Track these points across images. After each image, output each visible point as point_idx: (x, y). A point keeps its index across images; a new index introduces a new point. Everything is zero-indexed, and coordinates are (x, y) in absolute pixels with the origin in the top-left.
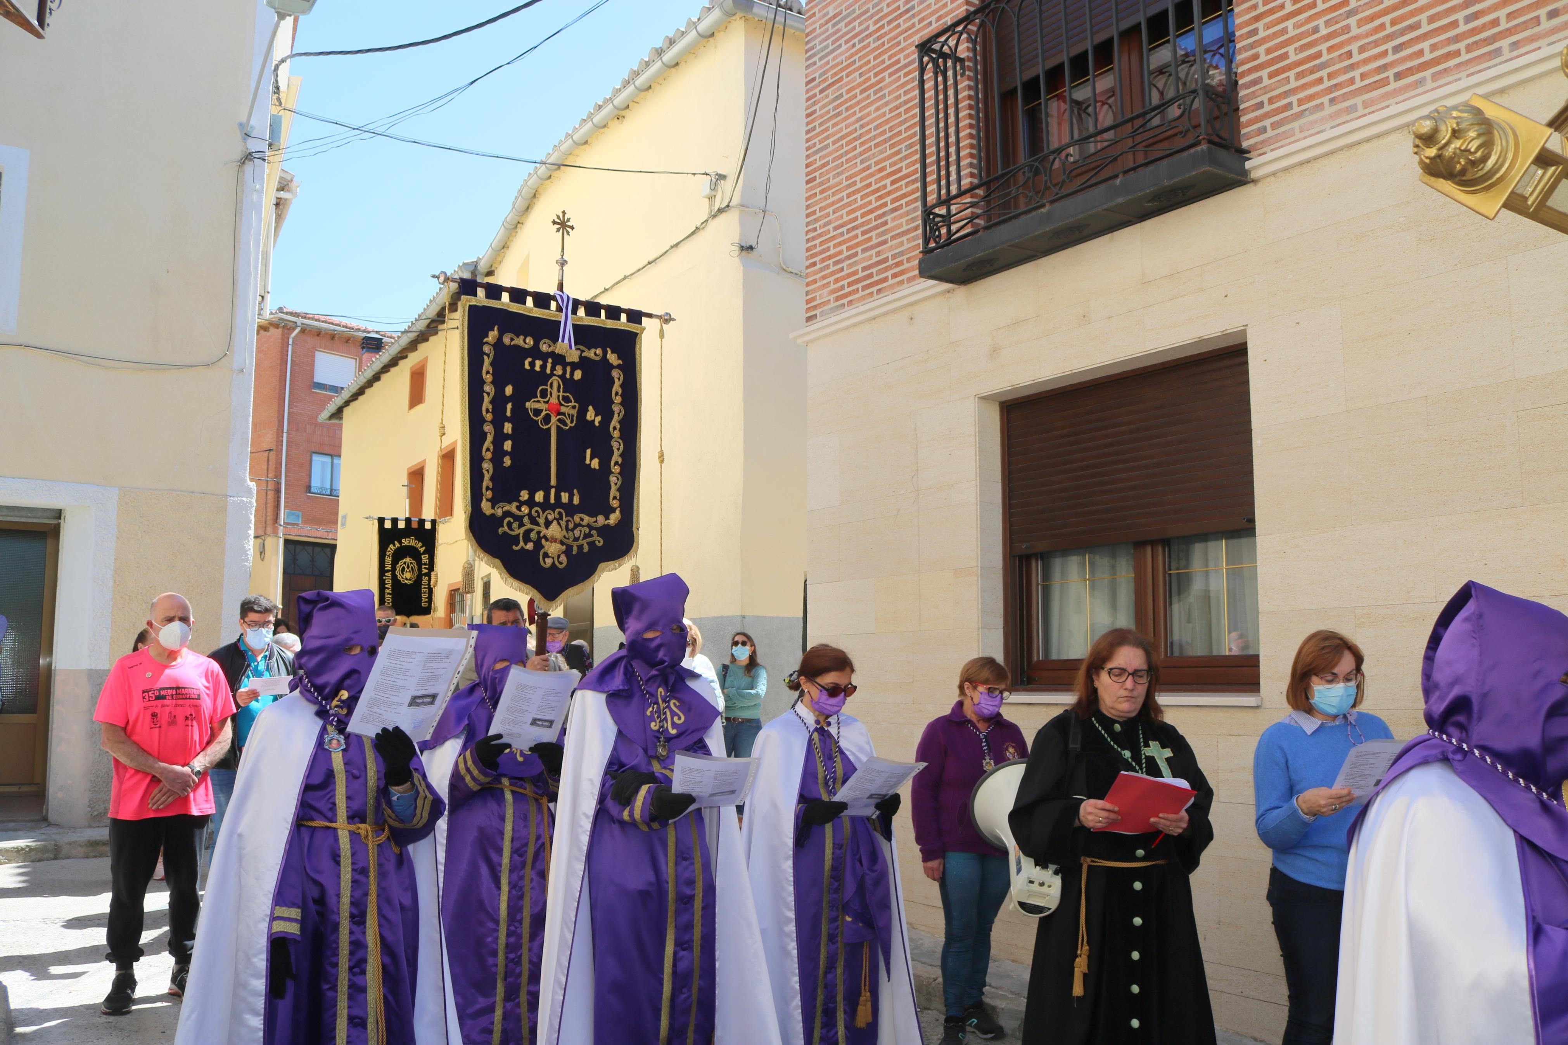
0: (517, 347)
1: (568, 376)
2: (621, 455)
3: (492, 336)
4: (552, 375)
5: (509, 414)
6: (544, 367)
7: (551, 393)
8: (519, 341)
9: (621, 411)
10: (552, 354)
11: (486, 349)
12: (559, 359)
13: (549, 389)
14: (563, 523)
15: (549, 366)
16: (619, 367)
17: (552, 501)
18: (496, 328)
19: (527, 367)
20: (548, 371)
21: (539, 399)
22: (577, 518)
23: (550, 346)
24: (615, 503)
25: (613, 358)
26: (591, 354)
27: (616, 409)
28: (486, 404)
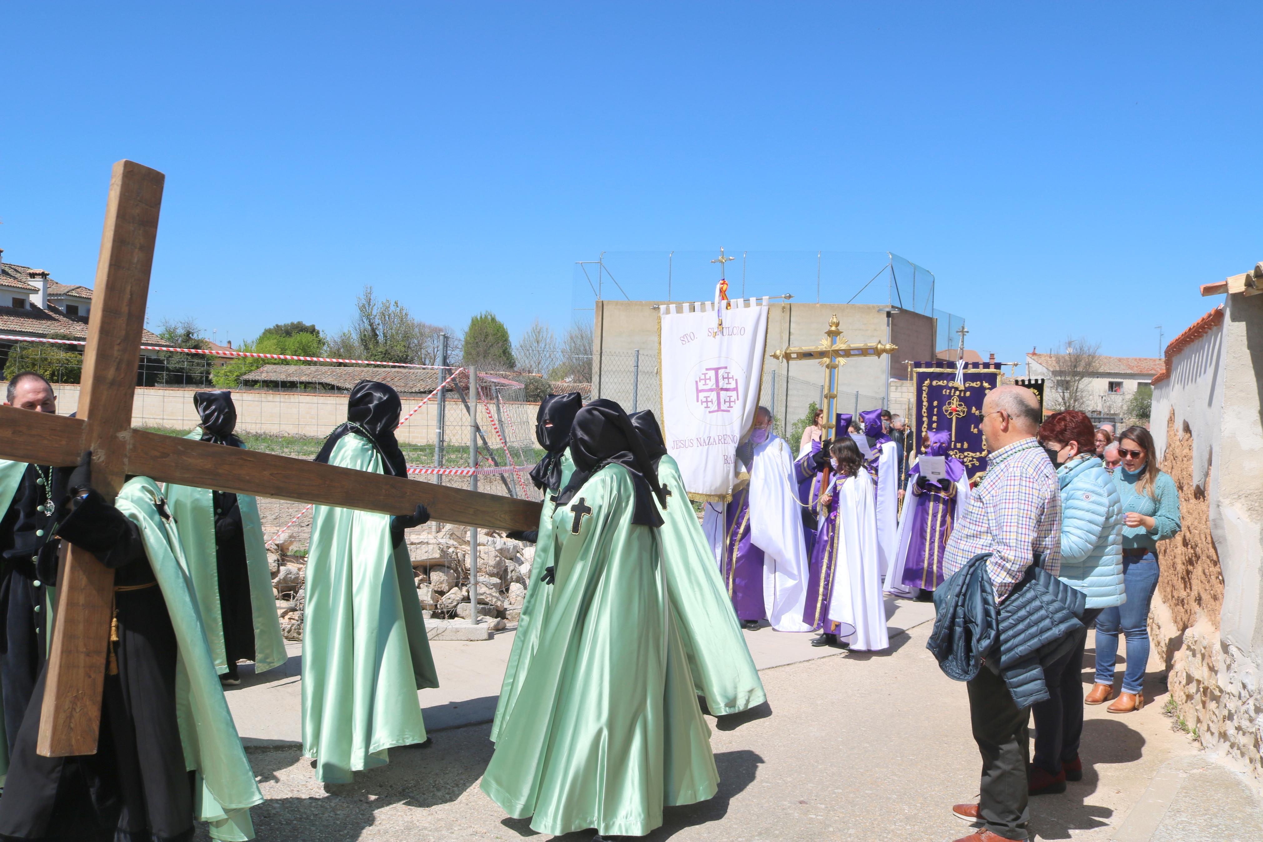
0: (939, 386)
1: (962, 395)
3: (927, 382)
4: (954, 395)
5: (935, 413)
6: (950, 393)
7: (953, 403)
8: (941, 383)
10: (953, 387)
11: (924, 388)
12: (956, 389)
14: (958, 456)
15: (953, 391)
17: (953, 447)
18: (929, 380)
19: (944, 393)
20: (952, 394)
21: (948, 406)
22: (966, 454)
23: (953, 384)
24: (984, 447)
25: (986, 385)
26: (974, 385)
28: (924, 410)
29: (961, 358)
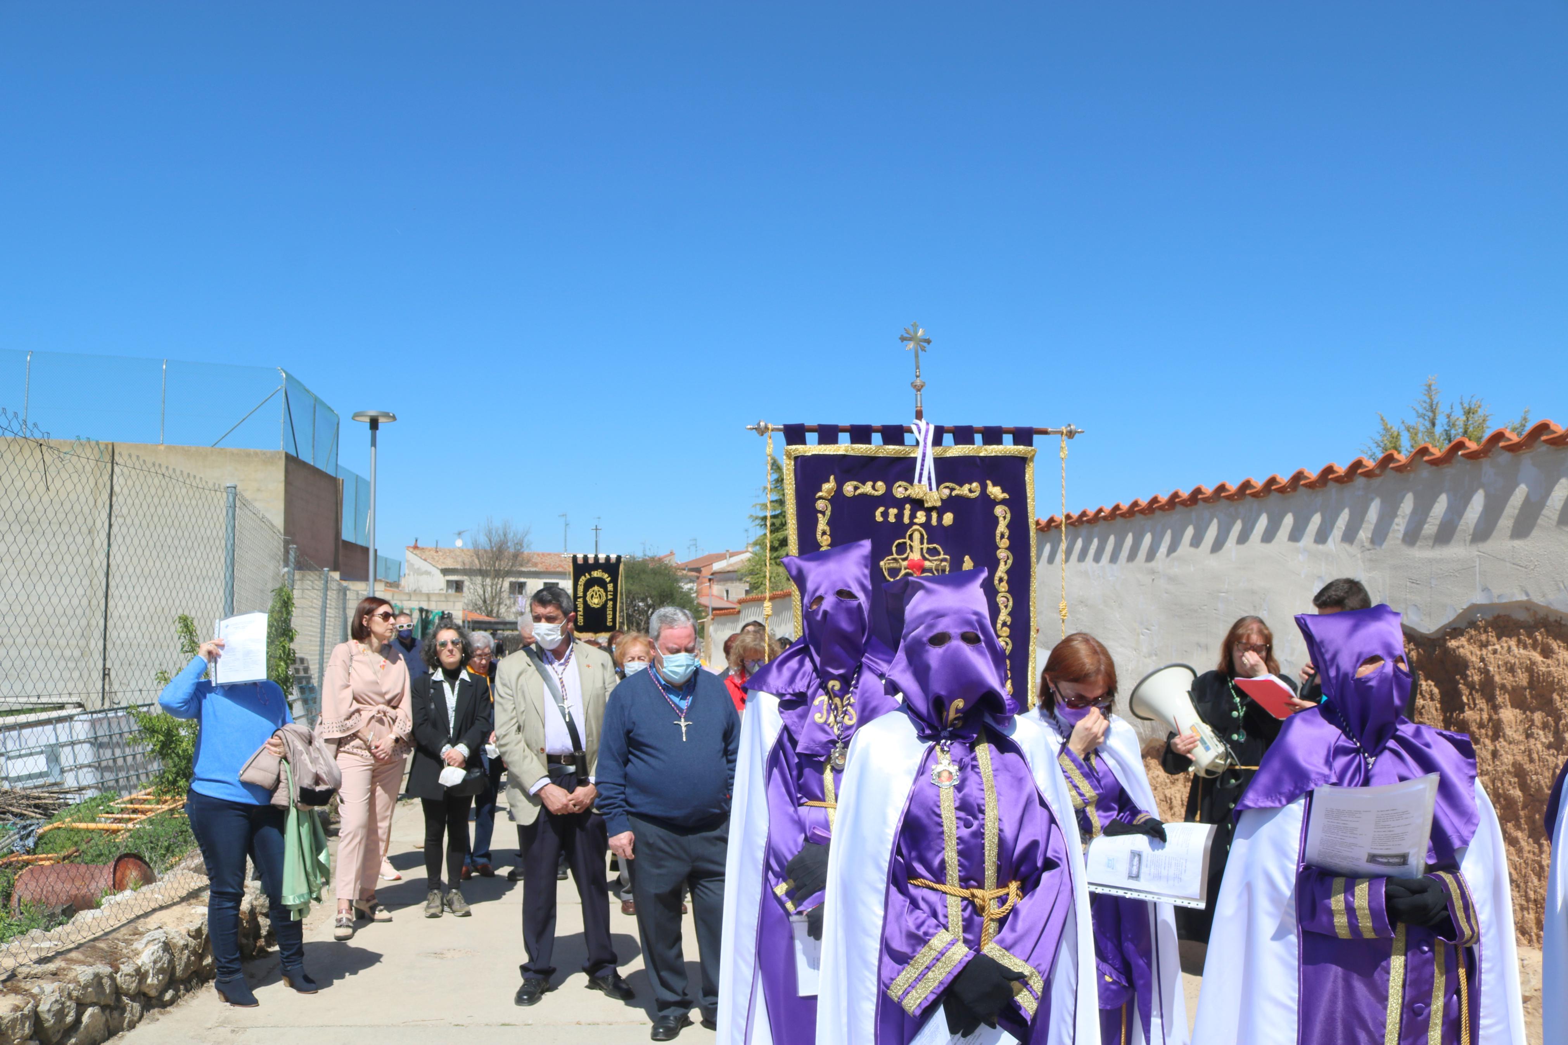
0: (864, 496)
1: (934, 522)
2: (1010, 614)
3: (829, 487)
4: (912, 523)
6: (899, 516)
7: (911, 547)
8: (867, 488)
9: (1008, 558)
10: (908, 499)
11: (820, 505)
12: (918, 504)
13: (908, 542)
15: (907, 513)
16: (1003, 502)
18: (832, 477)
19: (879, 518)
20: (906, 520)
21: (895, 556)
23: (906, 489)
25: (995, 491)
26: (964, 490)
27: (1002, 554)
29: (919, 415)
